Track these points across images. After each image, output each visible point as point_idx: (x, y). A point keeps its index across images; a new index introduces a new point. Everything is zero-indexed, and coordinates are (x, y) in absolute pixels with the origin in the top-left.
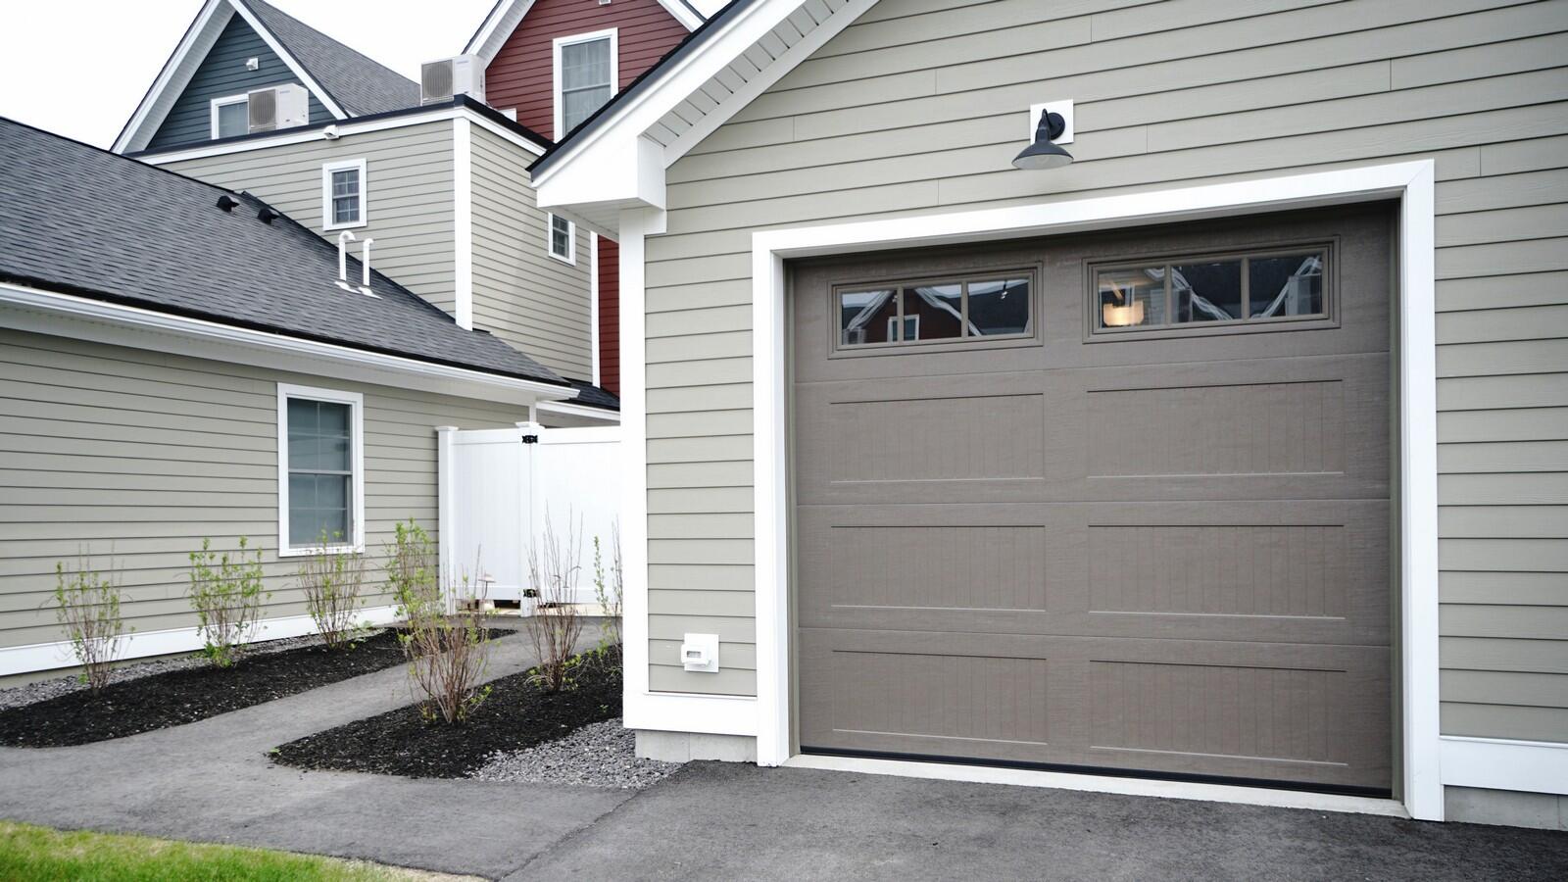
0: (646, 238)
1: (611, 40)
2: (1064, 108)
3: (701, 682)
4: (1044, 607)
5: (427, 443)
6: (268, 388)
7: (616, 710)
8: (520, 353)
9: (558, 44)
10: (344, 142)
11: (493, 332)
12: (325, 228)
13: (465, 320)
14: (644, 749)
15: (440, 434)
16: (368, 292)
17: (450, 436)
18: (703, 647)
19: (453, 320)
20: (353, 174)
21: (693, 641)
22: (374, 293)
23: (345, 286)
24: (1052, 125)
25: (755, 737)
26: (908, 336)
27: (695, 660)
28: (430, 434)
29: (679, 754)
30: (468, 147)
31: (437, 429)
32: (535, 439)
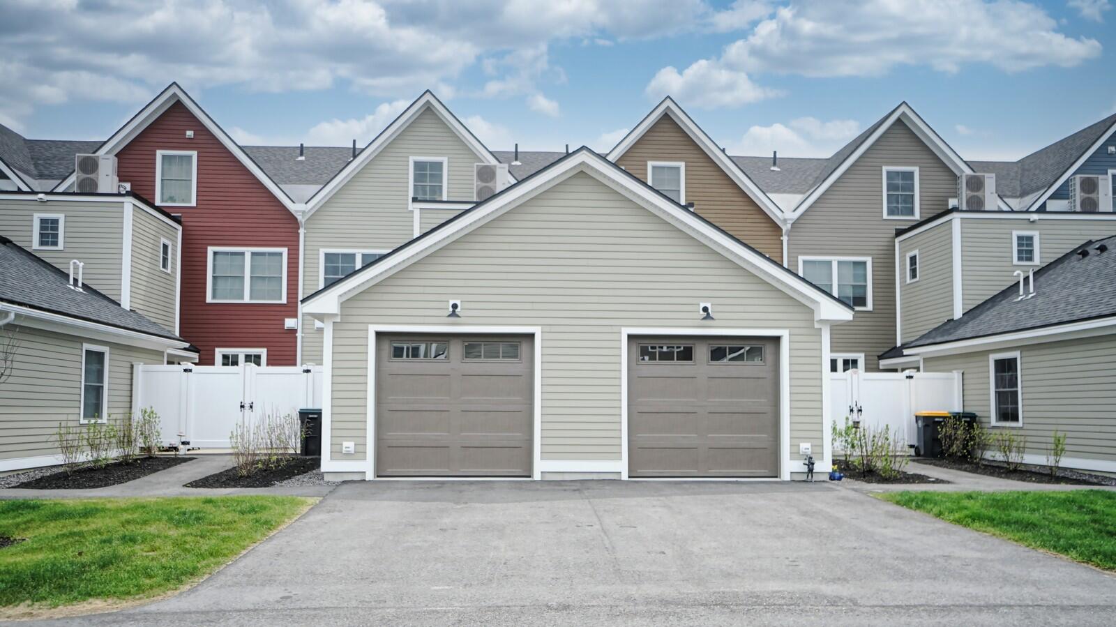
0: (334, 323)
1: (193, 158)
2: (458, 302)
3: (348, 456)
4: (449, 432)
5: (128, 370)
6: (78, 345)
7: (319, 466)
8: (154, 323)
9: (159, 153)
10: (49, 203)
11: (137, 311)
12: (34, 248)
13: (126, 304)
14: (327, 478)
15: (135, 367)
16: (81, 290)
17: (140, 368)
18: (349, 445)
19: (119, 305)
20: (55, 222)
21: (346, 444)
22: (84, 291)
23: (72, 288)
24: (455, 306)
25: (365, 472)
26: (408, 356)
27: (348, 449)
28: (129, 366)
29: (340, 479)
30: (131, 217)
31: (133, 363)
32: (190, 371)
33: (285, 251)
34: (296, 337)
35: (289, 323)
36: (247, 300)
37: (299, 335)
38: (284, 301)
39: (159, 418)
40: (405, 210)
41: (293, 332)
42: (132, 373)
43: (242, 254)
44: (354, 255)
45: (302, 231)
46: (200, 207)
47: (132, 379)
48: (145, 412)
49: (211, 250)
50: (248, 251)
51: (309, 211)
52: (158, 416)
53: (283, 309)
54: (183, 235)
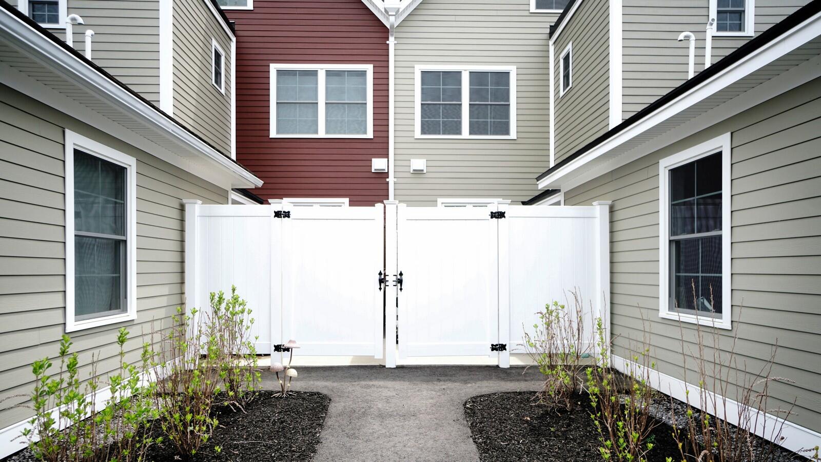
5: (175, 214)
15: (187, 207)
17: (196, 210)
31: (184, 201)
32: (287, 214)
33: (369, 68)
34: (388, 183)
35: (378, 164)
36: (322, 134)
37: (391, 180)
38: (370, 135)
39: (250, 312)
40: (527, 13)
41: (383, 175)
42: (182, 220)
43: (314, 73)
44: (459, 73)
45: (391, 41)
46: (257, 10)
47: (182, 231)
48: (221, 299)
49: (274, 68)
50: (321, 69)
51: (404, 10)
52: (247, 308)
53: (369, 146)
54: (237, 48)
